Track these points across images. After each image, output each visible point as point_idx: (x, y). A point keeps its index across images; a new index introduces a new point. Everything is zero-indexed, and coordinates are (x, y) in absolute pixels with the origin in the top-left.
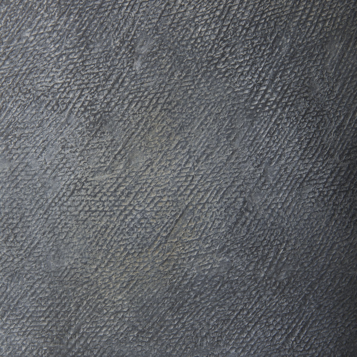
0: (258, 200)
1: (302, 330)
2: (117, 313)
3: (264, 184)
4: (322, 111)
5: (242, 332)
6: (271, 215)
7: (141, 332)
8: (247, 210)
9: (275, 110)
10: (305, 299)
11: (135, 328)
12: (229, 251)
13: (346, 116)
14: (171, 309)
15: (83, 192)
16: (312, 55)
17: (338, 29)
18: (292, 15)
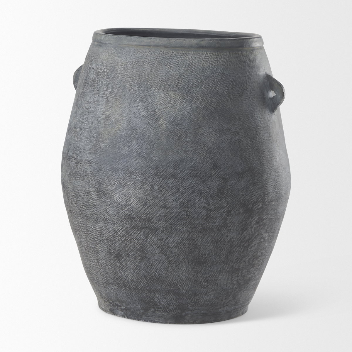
0: (133, 120)
1: (139, 149)
2: (106, 141)
3: (135, 116)
4: (148, 102)
5: (127, 148)
6: (135, 123)
7: (109, 145)
8: (131, 121)
9: (139, 101)
10: (140, 142)
11: (108, 144)
12: (127, 130)
13: (154, 103)
14: (115, 141)
15: (104, 115)
16: (148, 90)
17: (154, 85)
18: (146, 81)
